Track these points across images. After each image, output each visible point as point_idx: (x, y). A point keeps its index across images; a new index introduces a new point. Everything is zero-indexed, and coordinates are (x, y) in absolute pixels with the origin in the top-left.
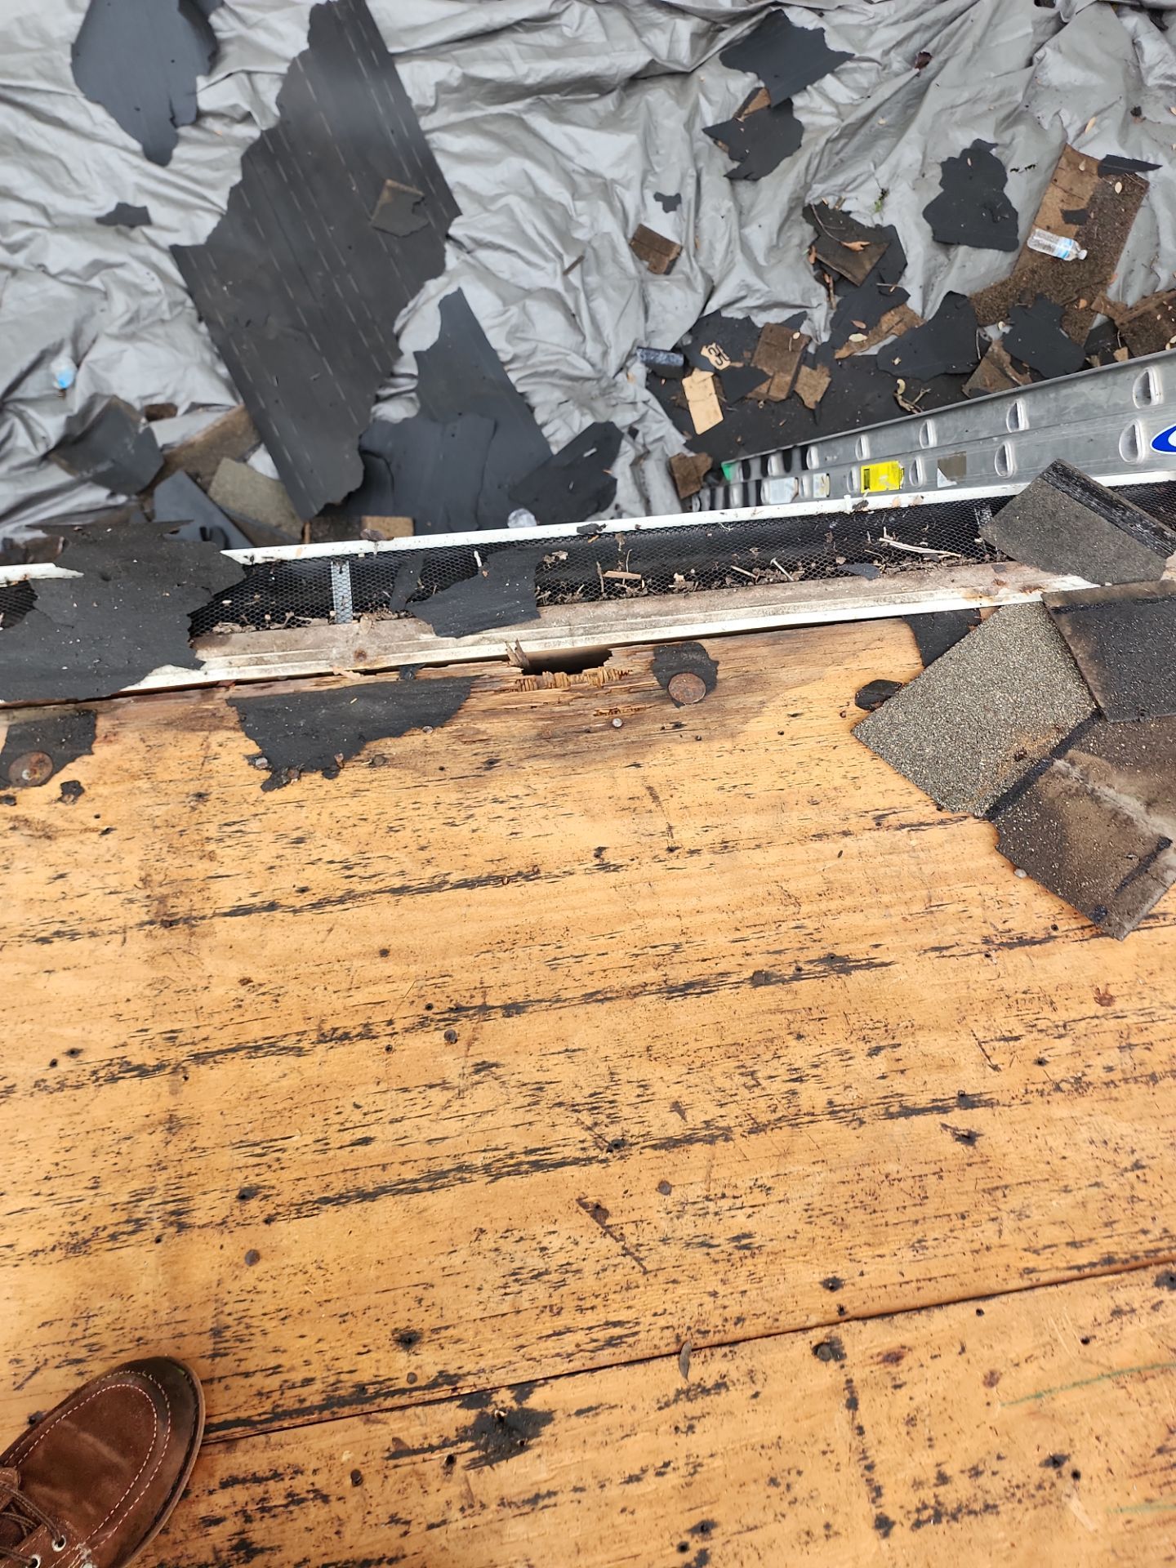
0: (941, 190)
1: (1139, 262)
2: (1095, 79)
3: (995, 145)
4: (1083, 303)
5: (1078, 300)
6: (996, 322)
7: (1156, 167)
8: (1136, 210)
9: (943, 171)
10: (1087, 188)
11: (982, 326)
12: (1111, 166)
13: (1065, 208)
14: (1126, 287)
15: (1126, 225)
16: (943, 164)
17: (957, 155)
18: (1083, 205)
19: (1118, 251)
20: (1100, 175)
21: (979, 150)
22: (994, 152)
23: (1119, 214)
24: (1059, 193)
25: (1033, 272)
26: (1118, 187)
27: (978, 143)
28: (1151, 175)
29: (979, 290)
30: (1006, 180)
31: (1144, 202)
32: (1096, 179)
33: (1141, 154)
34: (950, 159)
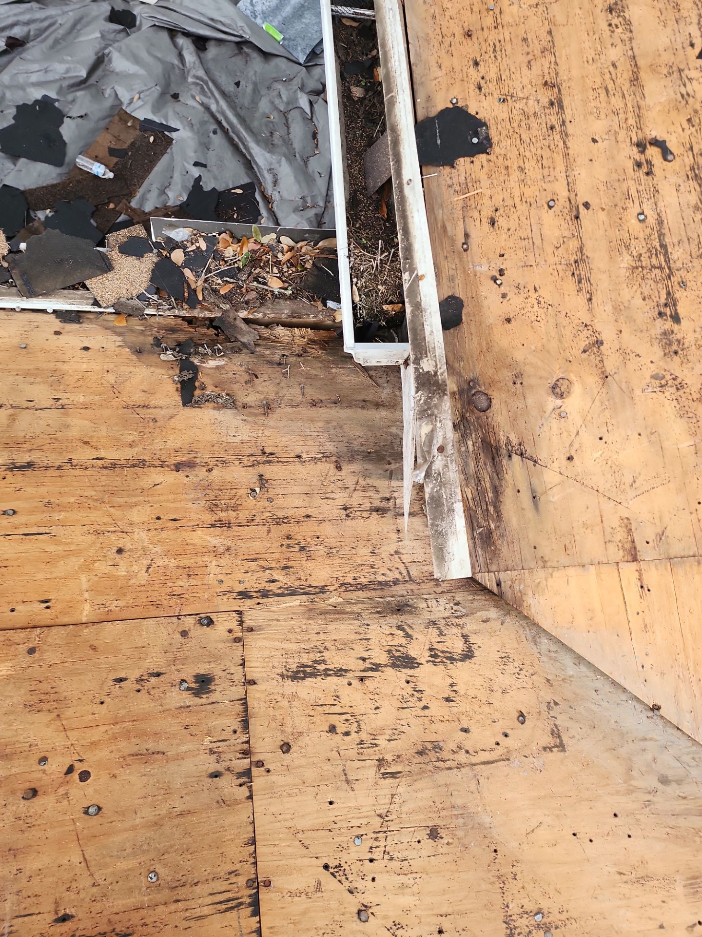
0: (13, 122)
1: (154, 186)
2: (141, 72)
3: (57, 100)
4: (112, 206)
5: (108, 203)
6: (45, 209)
7: (176, 130)
8: (162, 155)
9: (17, 111)
10: (129, 138)
11: (34, 210)
12: (147, 125)
13: (112, 146)
14: (143, 199)
15: (153, 162)
16: (18, 107)
17: (30, 103)
18: (125, 146)
19: (143, 178)
20: (140, 130)
21: (46, 103)
22: (56, 104)
23: (149, 155)
24: (109, 137)
25: (78, 182)
26: (152, 139)
27: (45, 97)
28: (174, 135)
29: (33, 187)
30: (63, 122)
31: (169, 151)
32: (138, 132)
33: (167, 121)
34: (25, 105)
